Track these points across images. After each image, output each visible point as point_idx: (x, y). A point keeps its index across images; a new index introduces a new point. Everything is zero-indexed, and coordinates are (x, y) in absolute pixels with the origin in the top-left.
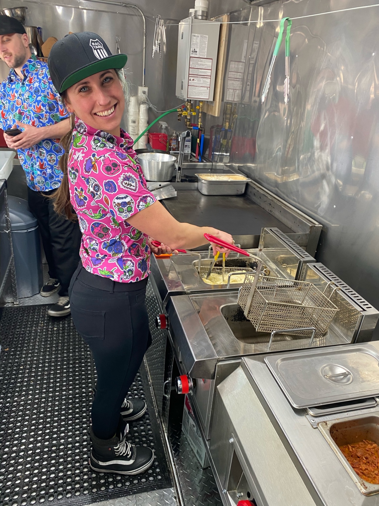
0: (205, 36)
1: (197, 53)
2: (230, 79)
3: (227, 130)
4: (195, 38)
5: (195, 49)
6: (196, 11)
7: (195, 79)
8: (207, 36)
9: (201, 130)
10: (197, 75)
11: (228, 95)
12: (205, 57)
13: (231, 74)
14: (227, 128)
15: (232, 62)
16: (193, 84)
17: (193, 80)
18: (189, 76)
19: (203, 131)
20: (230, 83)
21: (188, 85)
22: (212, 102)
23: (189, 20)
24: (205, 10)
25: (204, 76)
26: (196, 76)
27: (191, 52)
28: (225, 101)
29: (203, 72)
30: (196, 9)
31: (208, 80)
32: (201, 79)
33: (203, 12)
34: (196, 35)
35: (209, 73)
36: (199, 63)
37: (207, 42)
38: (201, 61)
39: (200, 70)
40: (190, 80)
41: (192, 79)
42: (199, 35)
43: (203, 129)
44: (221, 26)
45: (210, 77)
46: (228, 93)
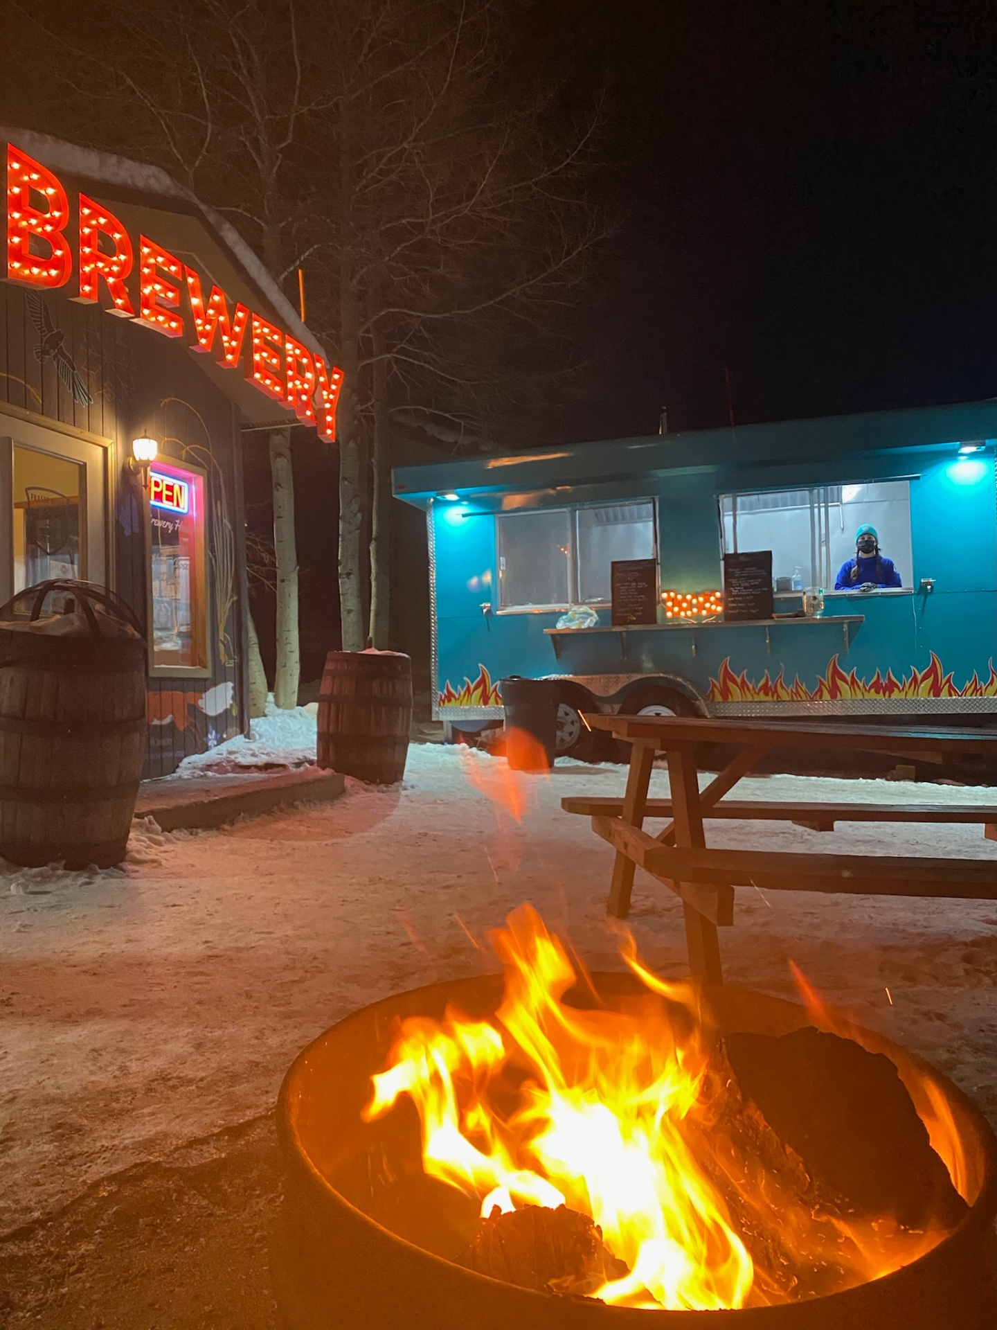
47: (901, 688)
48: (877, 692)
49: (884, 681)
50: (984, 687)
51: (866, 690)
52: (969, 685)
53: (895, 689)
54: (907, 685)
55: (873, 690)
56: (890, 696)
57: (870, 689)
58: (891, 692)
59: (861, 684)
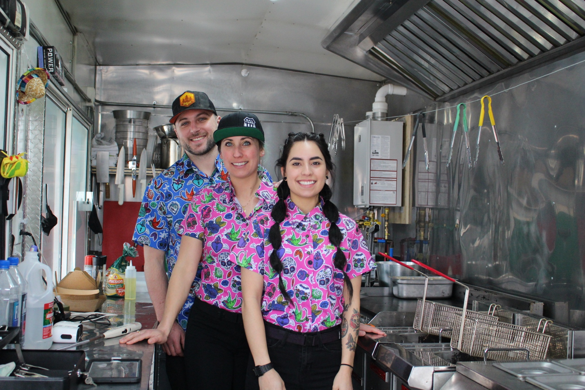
0: (386, 136)
1: (379, 154)
2: (421, 180)
3: (423, 241)
4: (375, 139)
5: (375, 151)
6: (374, 114)
7: (378, 182)
8: (389, 137)
9: (389, 243)
10: (380, 178)
11: (419, 199)
12: (389, 159)
13: (420, 176)
14: (422, 238)
15: (420, 162)
16: (375, 188)
17: (376, 183)
18: (370, 180)
19: (391, 244)
20: (421, 186)
21: (370, 190)
22: (400, 208)
23: (367, 123)
24: (386, 112)
25: (388, 179)
26: (378, 179)
27: (371, 153)
28: (416, 205)
29: (387, 174)
30: (374, 111)
31: (394, 183)
32: (386, 182)
33: (382, 113)
34: (377, 136)
35: (394, 175)
36: (382, 164)
37: (389, 143)
38: (384, 163)
39: (383, 172)
40: (372, 184)
41: (374, 182)
42: (380, 136)
43: (392, 242)
44: (405, 126)
45: (396, 179)
46: (419, 197)
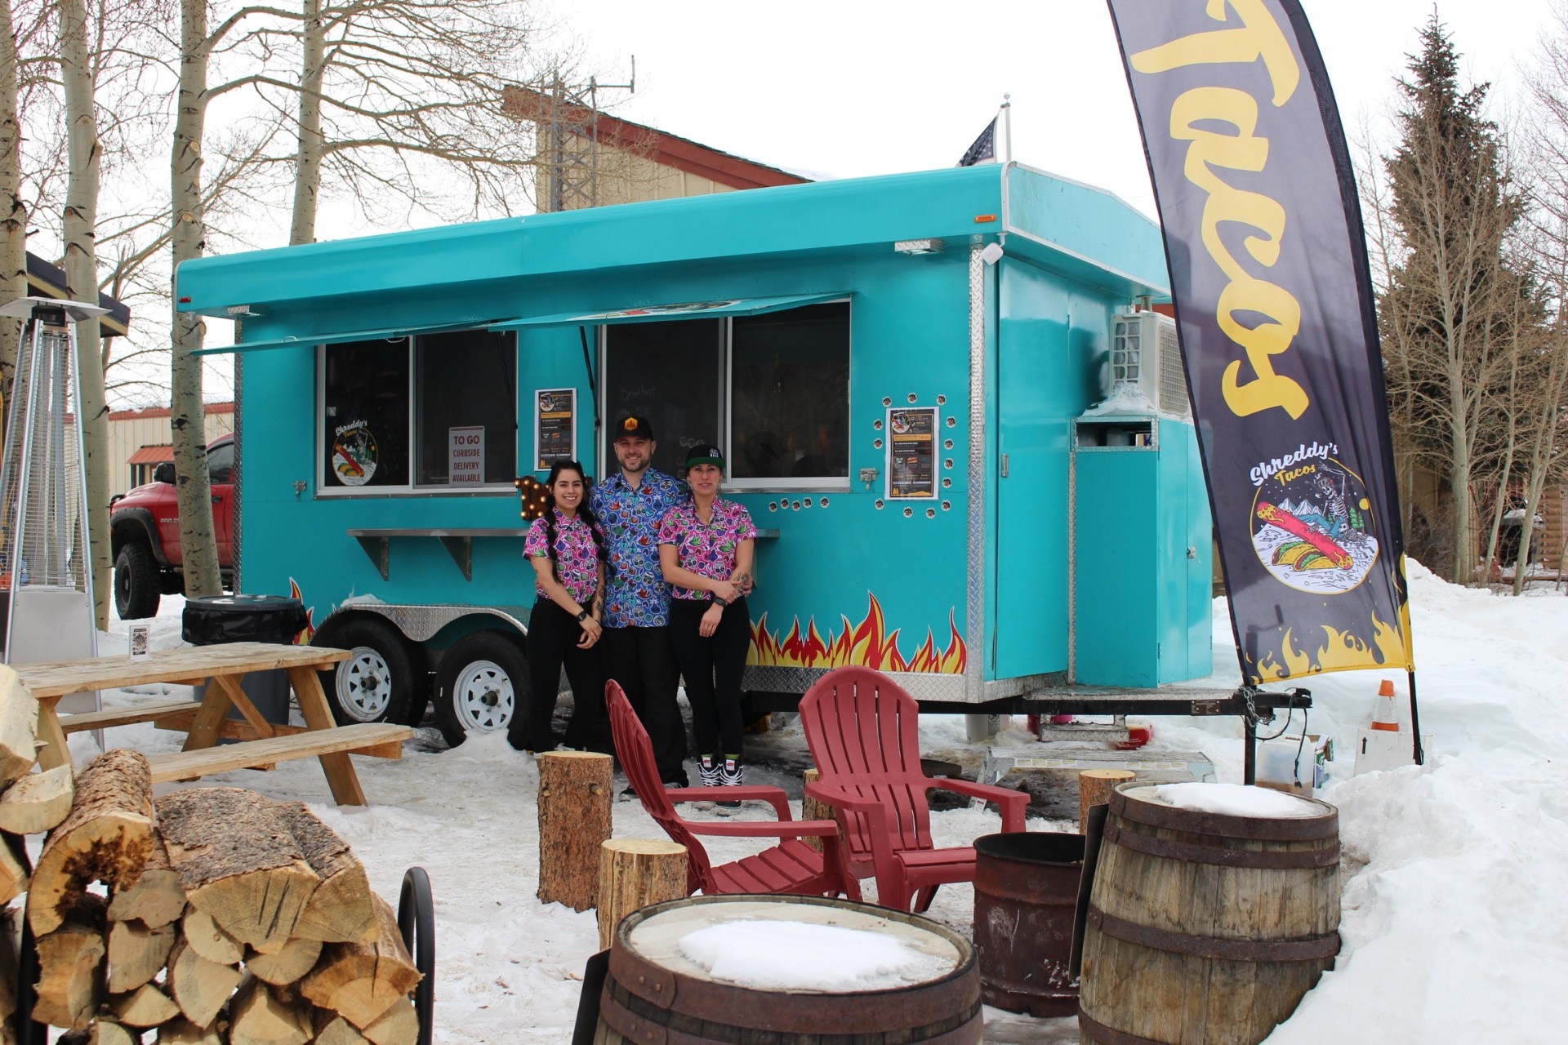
47: (826, 651)
48: (795, 657)
49: (803, 638)
50: (941, 658)
51: (779, 651)
52: (920, 652)
53: (819, 652)
54: (835, 647)
55: (788, 652)
56: (810, 664)
57: (785, 650)
58: (813, 657)
59: (773, 642)
